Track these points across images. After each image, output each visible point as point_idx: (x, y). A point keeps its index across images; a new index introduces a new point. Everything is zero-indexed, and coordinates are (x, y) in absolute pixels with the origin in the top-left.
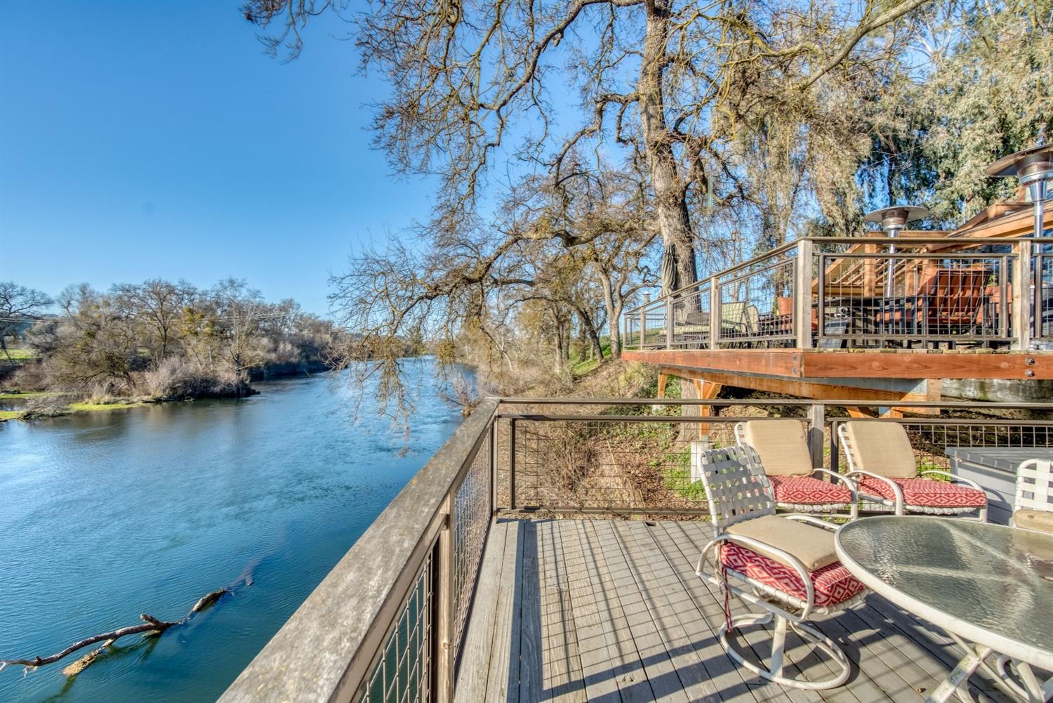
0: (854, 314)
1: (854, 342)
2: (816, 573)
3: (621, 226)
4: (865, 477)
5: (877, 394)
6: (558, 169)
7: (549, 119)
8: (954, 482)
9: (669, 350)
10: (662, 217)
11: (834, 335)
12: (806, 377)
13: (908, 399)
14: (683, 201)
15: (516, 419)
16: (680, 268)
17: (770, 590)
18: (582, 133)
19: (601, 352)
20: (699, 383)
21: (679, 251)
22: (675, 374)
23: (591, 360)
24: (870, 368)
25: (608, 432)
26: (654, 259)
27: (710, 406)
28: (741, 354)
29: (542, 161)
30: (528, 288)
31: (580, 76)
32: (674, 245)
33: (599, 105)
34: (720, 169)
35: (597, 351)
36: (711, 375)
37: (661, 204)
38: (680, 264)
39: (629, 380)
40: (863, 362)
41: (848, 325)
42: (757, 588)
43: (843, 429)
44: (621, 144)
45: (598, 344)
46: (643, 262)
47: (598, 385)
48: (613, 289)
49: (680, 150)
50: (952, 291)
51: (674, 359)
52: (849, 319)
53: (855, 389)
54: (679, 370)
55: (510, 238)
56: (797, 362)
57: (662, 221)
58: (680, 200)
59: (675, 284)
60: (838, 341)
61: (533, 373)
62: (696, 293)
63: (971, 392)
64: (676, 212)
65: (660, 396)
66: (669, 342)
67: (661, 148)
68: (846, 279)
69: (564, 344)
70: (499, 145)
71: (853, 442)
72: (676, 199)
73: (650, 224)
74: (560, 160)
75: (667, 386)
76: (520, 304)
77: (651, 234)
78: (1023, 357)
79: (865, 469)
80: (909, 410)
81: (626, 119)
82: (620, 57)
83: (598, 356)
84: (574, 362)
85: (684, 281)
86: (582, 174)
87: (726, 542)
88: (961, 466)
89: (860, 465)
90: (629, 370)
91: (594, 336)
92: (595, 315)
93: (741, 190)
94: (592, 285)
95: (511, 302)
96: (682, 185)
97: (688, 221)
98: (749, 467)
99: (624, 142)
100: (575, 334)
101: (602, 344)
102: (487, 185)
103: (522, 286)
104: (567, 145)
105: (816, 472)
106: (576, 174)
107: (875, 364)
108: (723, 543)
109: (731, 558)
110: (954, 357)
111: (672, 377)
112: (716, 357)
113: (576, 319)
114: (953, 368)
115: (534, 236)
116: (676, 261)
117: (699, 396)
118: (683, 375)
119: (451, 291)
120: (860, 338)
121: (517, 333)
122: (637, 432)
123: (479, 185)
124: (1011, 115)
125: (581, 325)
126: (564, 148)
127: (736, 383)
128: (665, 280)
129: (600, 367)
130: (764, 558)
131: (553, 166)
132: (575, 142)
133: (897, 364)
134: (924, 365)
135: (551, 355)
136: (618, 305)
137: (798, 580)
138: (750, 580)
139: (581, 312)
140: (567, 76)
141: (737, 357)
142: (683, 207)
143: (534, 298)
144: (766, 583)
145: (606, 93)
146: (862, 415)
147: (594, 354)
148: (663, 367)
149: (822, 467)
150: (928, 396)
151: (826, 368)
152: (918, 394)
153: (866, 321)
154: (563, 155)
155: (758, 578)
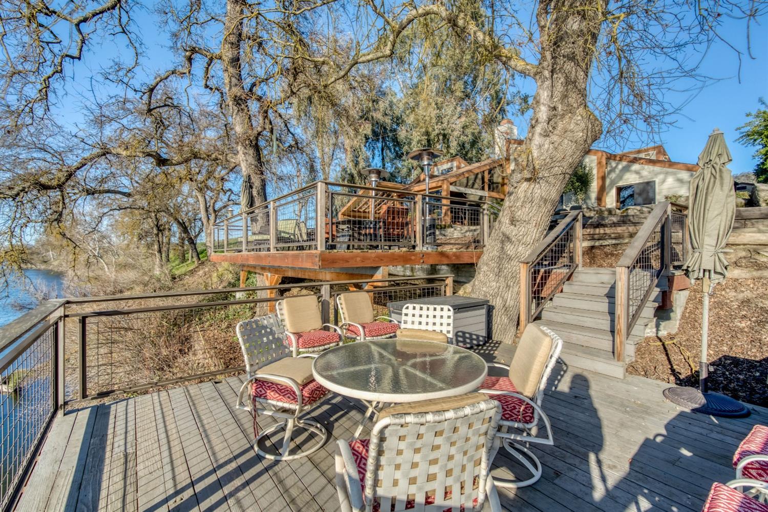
0: (353, 230)
1: (353, 246)
2: (305, 385)
3: (208, 156)
4: (350, 325)
5: (361, 276)
6: (150, 97)
7: (139, 51)
8: (391, 321)
9: (244, 253)
10: (241, 153)
11: (343, 242)
12: (323, 267)
13: (375, 278)
14: (256, 144)
15: (87, 317)
16: (255, 193)
17: (280, 404)
18: (173, 72)
19: (198, 255)
20: (267, 276)
21: (253, 180)
22: (252, 270)
23: (189, 262)
24: (356, 261)
25: (200, 319)
26: (236, 184)
27: (274, 291)
28: (288, 255)
29: (132, 86)
30: (125, 199)
31: (170, 21)
32: (249, 176)
33: (188, 54)
34: (283, 125)
35: (195, 255)
36: (275, 270)
37: (240, 144)
38: (254, 189)
39: (220, 277)
40: (352, 258)
41: (350, 236)
42: (274, 406)
43: (340, 299)
44: (208, 90)
45: (196, 249)
46: (227, 185)
47: (195, 282)
48: (208, 204)
49: (254, 106)
50: (394, 218)
51: (247, 259)
52: (351, 232)
53: (352, 274)
54: (255, 267)
55: (96, 151)
56: (317, 259)
57: (241, 157)
58: (254, 143)
59: (251, 203)
60: (345, 246)
61: (131, 275)
62: (266, 210)
63: (408, 273)
64: (251, 151)
65: (242, 286)
66: (244, 247)
67: (240, 101)
68: (361, 208)
69: (164, 249)
70: (79, 59)
71: (344, 306)
72: (251, 142)
73: (232, 158)
74: (152, 90)
75: (248, 279)
76: (116, 212)
77: (233, 165)
78: (419, 254)
79: (350, 321)
80: (376, 284)
81: (212, 71)
82: (207, 20)
83: (195, 259)
84: (174, 264)
85: (258, 202)
86: (175, 107)
87: (256, 380)
88: (394, 312)
89: (347, 319)
90: (220, 269)
91: (192, 242)
92: (193, 224)
93: (297, 143)
94: (190, 200)
95: (106, 210)
96: (255, 132)
97: (260, 159)
98: (274, 328)
99: (211, 89)
100: (175, 240)
101: (199, 249)
102: (66, 94)
103: (118, 196)
104: (158, 79)
105: (325, 327)
106: (168, 105)
107: (358, 259)
108: (254, 381)
109: (258, 390)
110: (393, 254)
111: (250, 272)
112: (274, 257)
113: (175, 228)
114: (394, 260)
115: (124, 153)
116: (251, 187)
117: (267, 284)
118: (257, 271)
119: (18, 194)
120: (356, 244)
121: (114, 239)
122: (223, 316)
123: (55, 92)
124: (430, 129)
125: (180, 233)
126: (156, 81)
127: (290, 274)
128: (243, 200)
129: (197, 267)
130: (277, 385)
131: (144, 93)
132: (166, 78)
133: (369, 259)
134: (380, 258)
135: (150, 259)
136: (212, 217)
137: (294, 393)
138: (269, 401)
139: (179, 222)
140: (157, 18)
141: (286, 256)
142: (257, 148)
143: (130, 208)
144: (278, 401)
145: (194, 46)
146: (355, 289)
147: (192, 257)
148: (243, 266)
149: (329, 323)
150: (383, 276)
151: (333, 262)
152: (379, 275)
153: (360, 234)
154: (155, 87)
155: (273, 399)
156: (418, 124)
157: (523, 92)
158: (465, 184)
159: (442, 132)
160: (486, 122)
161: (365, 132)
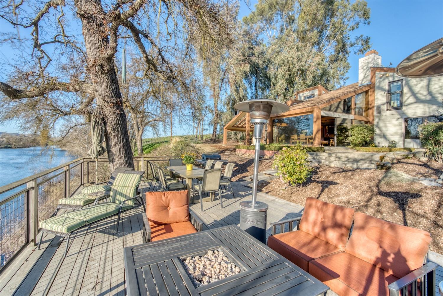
156: (283, 63)
157: (365, 36)
158: (328, 109)
159: (301, 68)
160: (332, 60)
161: (245, 69)
